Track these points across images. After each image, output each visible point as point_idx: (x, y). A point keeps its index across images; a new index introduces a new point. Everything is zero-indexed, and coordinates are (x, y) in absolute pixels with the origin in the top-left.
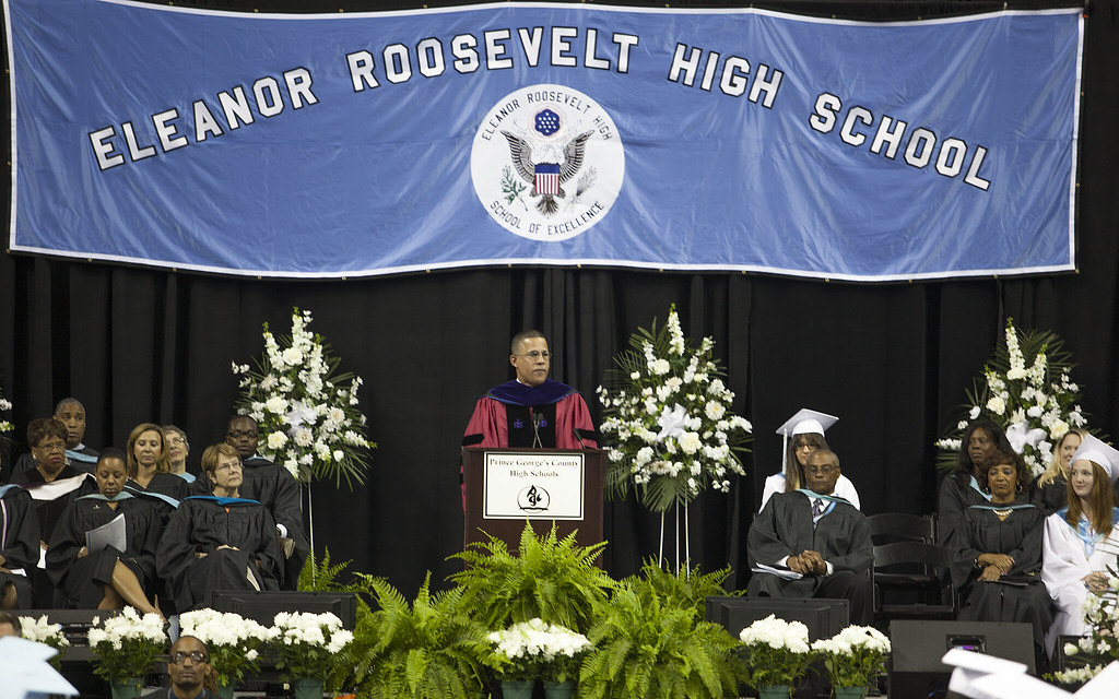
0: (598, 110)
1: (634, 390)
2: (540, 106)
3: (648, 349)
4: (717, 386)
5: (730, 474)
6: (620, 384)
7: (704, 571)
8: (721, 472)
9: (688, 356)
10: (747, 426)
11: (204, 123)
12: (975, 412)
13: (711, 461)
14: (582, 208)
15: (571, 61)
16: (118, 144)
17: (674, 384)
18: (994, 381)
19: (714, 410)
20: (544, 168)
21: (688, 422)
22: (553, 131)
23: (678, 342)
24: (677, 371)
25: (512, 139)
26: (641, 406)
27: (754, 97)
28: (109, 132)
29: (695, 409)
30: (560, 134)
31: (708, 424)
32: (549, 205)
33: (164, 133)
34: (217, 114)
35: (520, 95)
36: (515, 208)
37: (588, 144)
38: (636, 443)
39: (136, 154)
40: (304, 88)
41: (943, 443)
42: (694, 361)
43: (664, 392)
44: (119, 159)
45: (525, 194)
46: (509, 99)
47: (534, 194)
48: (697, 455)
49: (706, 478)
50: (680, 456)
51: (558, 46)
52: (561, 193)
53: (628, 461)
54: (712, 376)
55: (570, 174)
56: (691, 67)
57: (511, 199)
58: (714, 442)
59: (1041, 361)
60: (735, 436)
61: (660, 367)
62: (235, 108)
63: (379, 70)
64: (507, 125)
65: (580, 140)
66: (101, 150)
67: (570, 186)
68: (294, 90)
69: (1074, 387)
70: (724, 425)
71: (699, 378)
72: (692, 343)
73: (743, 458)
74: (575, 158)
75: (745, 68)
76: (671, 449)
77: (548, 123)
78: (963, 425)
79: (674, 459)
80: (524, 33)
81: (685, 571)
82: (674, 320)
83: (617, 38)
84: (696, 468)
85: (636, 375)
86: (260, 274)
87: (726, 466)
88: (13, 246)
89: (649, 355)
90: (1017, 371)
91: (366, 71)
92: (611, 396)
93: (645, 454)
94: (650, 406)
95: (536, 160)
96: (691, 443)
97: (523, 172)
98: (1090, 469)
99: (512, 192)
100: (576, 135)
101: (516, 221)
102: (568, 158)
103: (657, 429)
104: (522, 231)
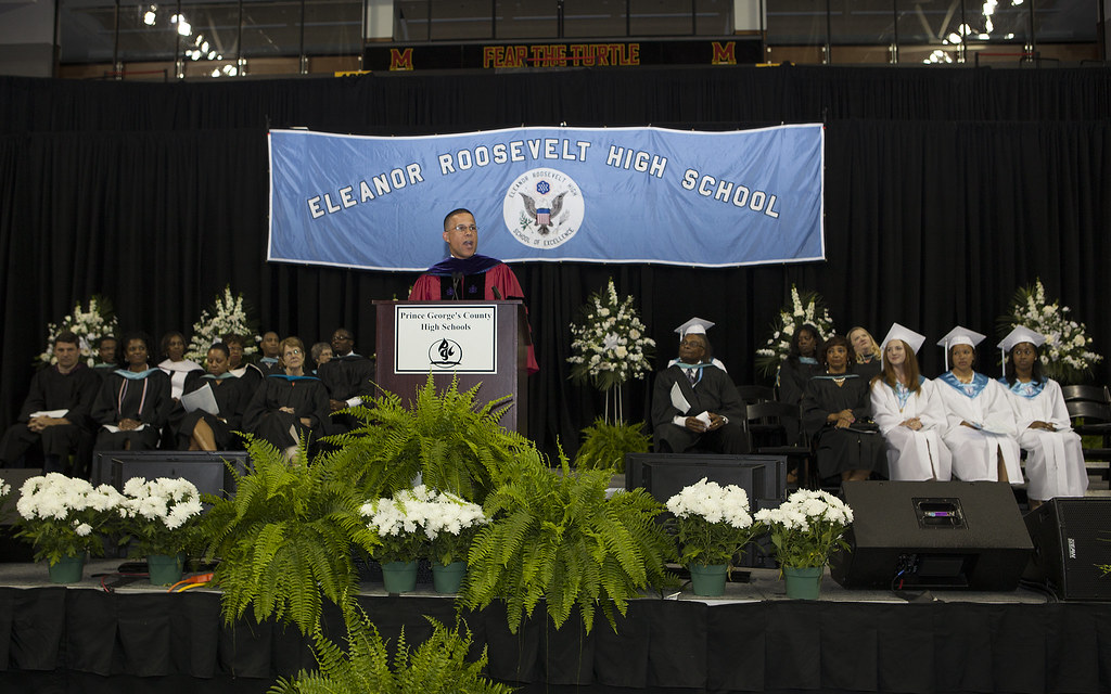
0: (569, 181)
1: (590, 325)
2: (539, 179)
3: (598, 302)
4: (636, 321)
5: (643, 369)
6: (583, 322)
7: (630, 424)
8: (638, 368)
9: (619, 306)
10: (652, 343)
11: (366, 193)
12: (777, 334)
13: (633, 362)
14: (562, 231)
15: (556, 156)
16: (321, 206)
17: (612, 320)
18: (786, 318)
19: (634, 334)
20: (542, 211)
21: (620, 341)
22: (546, 192)
23: (614, 298)
24: (614, 314)
25: (524, 196)
26: (594, 333)
27: (652, 172)
28: (318, 199)
29: (624, 334)
30: (550, 192)
31: (631, 342)
32: (544, 230)
33: (345, 198)
34: (373, 189)
35: (529, 174)
36: (527, 232)
37: (565, 198)
38: (591, 353)
39: (331, 210)
40: (417, 174)
41: (761, 352)
42: (623, 308)
43: (606, 325)
44: (322, 213)
45: (532, 225)
46: (523, 176)
47: (536, 224)
48: (625, 359)
49: (630, 371)
50: (616, 360)
51: (548, 149)
52: (551, 224)
53: (586, 363)
54: (633, 317)
55: (555, 214)
56: (619, 157)
57: (524, 227)
58: (635, 352)
59: (812, 305)
60: (646, 348)
61: (605, 312)
62: (381, 185)
63: (455, 164)
64: (522, 189)
65: (560, 197)
66: (313, 208)
67: (555, 220)
68: (412, 175)
69: (830, 320)
70: (640, 342)
71: (625, 317)
72: (622, 299)
73: (651, 361)
74: (558, 205)
75: (647, 157)
76: (611, 356)
77: (543, 188)
78: (770, 341)
79: (612, 361)
80: (530, 142)
81: (619, 423)
82: (611, 285)
83: (579, 144)
84: (625, 366)
85: (591, 316)
86: (393, 269)
87: (642, 365)
88: (269, 258)
89: (598, 306)
90: (799, 312)
91: (449, 164)
92: (578, 328)
93: (596, 358)
94: (599, 332)
95: (537, 207)
96: (621, 352)
97: (531, 214)
98: (901, 344)
99: (525, 224)
100: (558, 194)
101: (527, 239)
102: (554, 206)
103: (603, 346)
104: (531, 244)
